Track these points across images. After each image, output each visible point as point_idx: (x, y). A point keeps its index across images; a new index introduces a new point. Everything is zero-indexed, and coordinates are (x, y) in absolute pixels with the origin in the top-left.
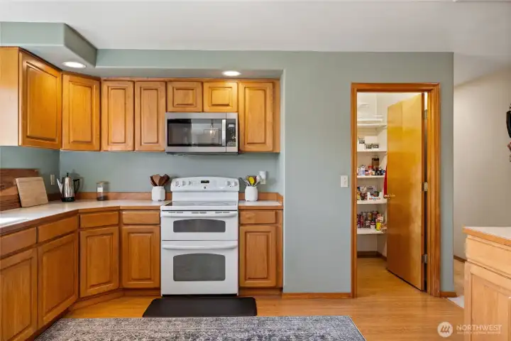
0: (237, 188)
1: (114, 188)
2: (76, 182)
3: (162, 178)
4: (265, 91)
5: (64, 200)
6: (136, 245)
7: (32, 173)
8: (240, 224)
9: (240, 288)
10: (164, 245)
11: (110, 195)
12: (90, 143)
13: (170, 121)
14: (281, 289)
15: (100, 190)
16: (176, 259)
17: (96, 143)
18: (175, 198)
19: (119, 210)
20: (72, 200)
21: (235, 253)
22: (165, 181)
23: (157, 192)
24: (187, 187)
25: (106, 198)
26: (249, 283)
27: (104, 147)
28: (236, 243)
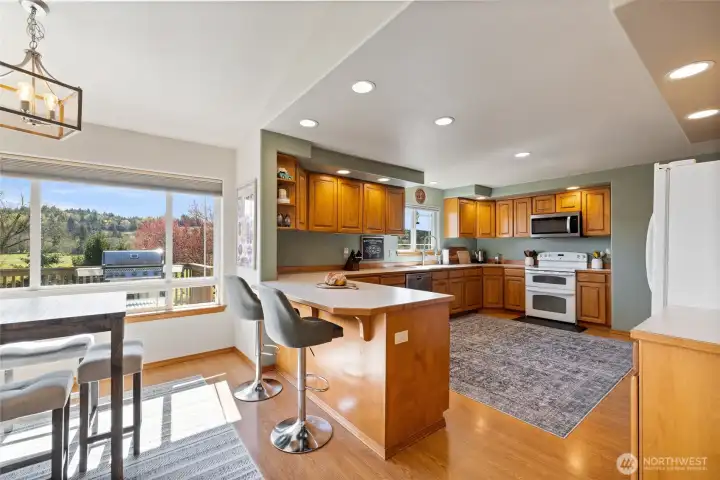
0: (586, 259)
1: (504, 258)
2: (485, 254)
3: (530, 253)
4: (603, 194)
5: (479, 262)
6: (512, 287)
7: (463, 249)
8: (577, 281)
9: (578, 321)
10: (527, 288)
11: (502, 261)
12: (489, 234)
13: (533, 220)
14: (610, 327)
15: (497, 258)
16: (535, 297)
17: (493, 234)
18: (540, 264)
19: (503, 268)
20: (482, 262)
21: (574, 298)
22: (534, 254)
23: (529, 260)
24: (548, 258)
25: (499, 263)
26: (584, 318)
27: (498, 235)
28: (574, 292)
